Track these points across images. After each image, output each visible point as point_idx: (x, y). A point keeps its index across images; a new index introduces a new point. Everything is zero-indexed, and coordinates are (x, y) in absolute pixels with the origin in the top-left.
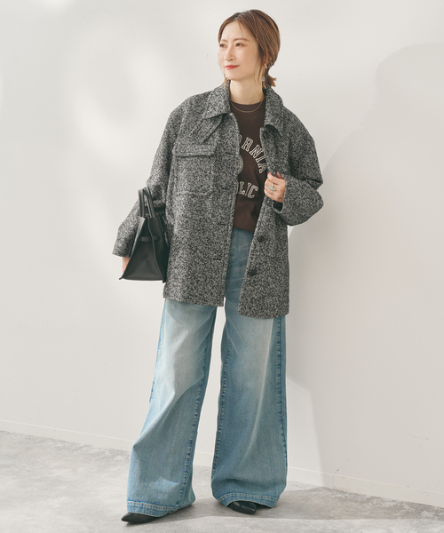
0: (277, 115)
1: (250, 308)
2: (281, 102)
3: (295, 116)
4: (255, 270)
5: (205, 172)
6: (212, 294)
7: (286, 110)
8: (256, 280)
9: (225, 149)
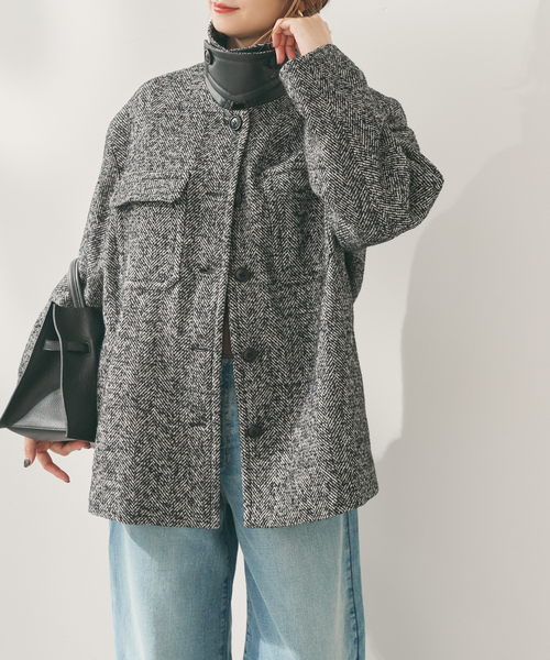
4: (260, 423)
5: (165, 237)
6: (191, 501)
8: (268, 443)
9: (205, 186)
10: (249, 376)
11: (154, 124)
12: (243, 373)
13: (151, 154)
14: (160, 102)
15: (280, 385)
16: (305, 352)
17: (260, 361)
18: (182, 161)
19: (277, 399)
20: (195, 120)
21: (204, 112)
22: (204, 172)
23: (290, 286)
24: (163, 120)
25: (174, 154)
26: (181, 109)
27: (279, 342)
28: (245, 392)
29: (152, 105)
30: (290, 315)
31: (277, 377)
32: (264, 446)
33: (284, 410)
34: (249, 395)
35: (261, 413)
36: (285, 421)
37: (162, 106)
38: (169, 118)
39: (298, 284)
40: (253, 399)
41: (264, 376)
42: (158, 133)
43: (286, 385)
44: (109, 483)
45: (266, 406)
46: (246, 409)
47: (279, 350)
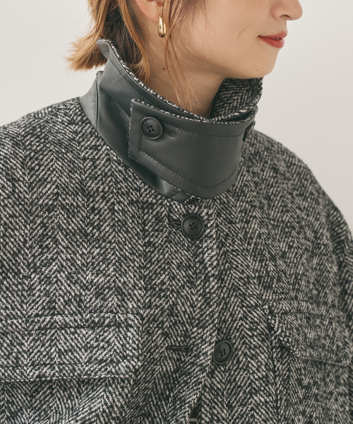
9: (166, 335)
11: (43, 225)
13: (48, 280)
14: (43, 181)
18: (119, 291)
20: (120, 216)
21: (131, 203)
22: (163, 310)
24: (60, 217)
25: (101, 279)
26: (88, 195)
29: (30, 187)
37: (49, 189)
38: (71, 212)
42: (56, 241)
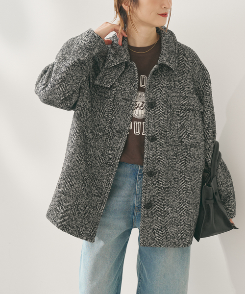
0: (173, 52)
1: (153, 239)
2: (174, 38)
3: (189, 49)
4: (151, 203)
7: (180, 45)
8: (153, 211)
10: (149, 182)
12: (147, 181)
15: (161, 188)
16: (173, 175)
17: (155, 177)
19: (159, 193)
23: (172, 146)
27: (163, 169)
28: (146, 189)
30: (169, 158)
31: (160, 184)
32: (151, 213)
33: (161, 198)
34: (148, 191)
35: (152, 199)
36: (161, 203)
39: (175, 145)
40: (149, 192)
41: (155, 183)
43: (164, 188)
44: (58, 208)
45: (154, 196)
46: (146, 196)
47: (163, 173)
